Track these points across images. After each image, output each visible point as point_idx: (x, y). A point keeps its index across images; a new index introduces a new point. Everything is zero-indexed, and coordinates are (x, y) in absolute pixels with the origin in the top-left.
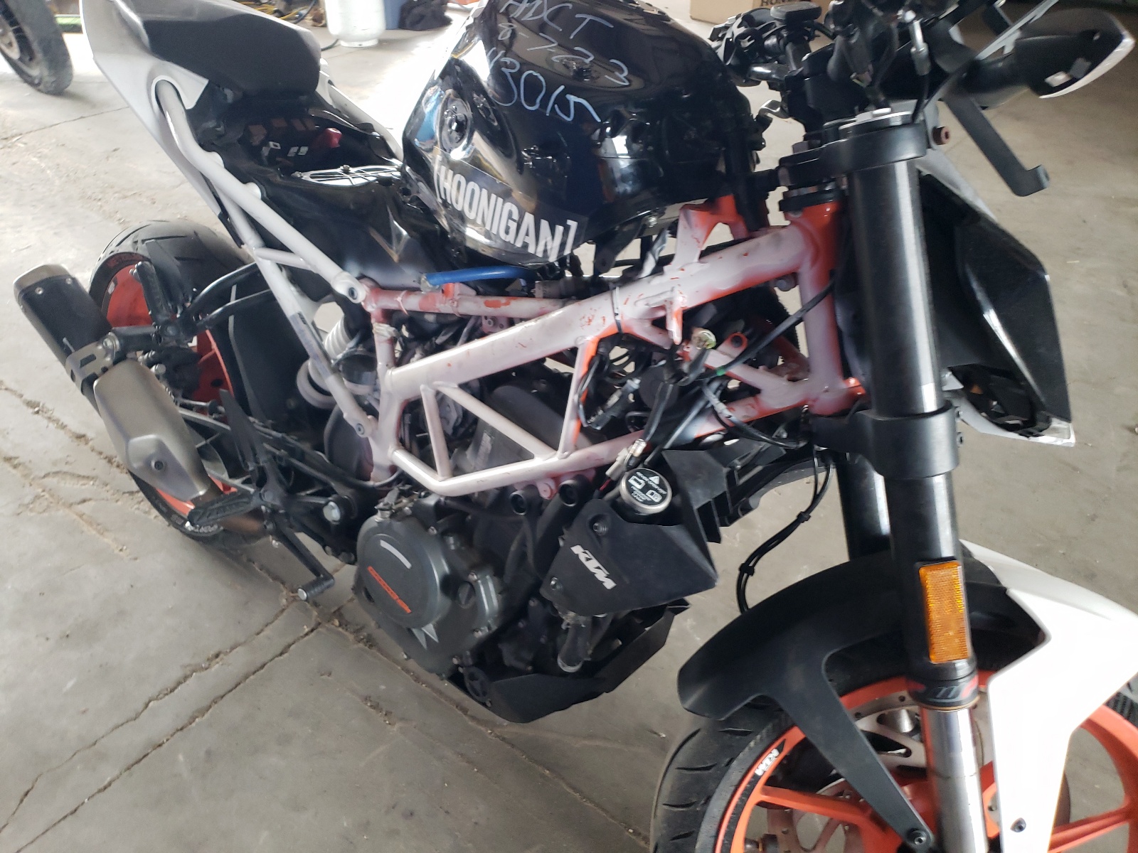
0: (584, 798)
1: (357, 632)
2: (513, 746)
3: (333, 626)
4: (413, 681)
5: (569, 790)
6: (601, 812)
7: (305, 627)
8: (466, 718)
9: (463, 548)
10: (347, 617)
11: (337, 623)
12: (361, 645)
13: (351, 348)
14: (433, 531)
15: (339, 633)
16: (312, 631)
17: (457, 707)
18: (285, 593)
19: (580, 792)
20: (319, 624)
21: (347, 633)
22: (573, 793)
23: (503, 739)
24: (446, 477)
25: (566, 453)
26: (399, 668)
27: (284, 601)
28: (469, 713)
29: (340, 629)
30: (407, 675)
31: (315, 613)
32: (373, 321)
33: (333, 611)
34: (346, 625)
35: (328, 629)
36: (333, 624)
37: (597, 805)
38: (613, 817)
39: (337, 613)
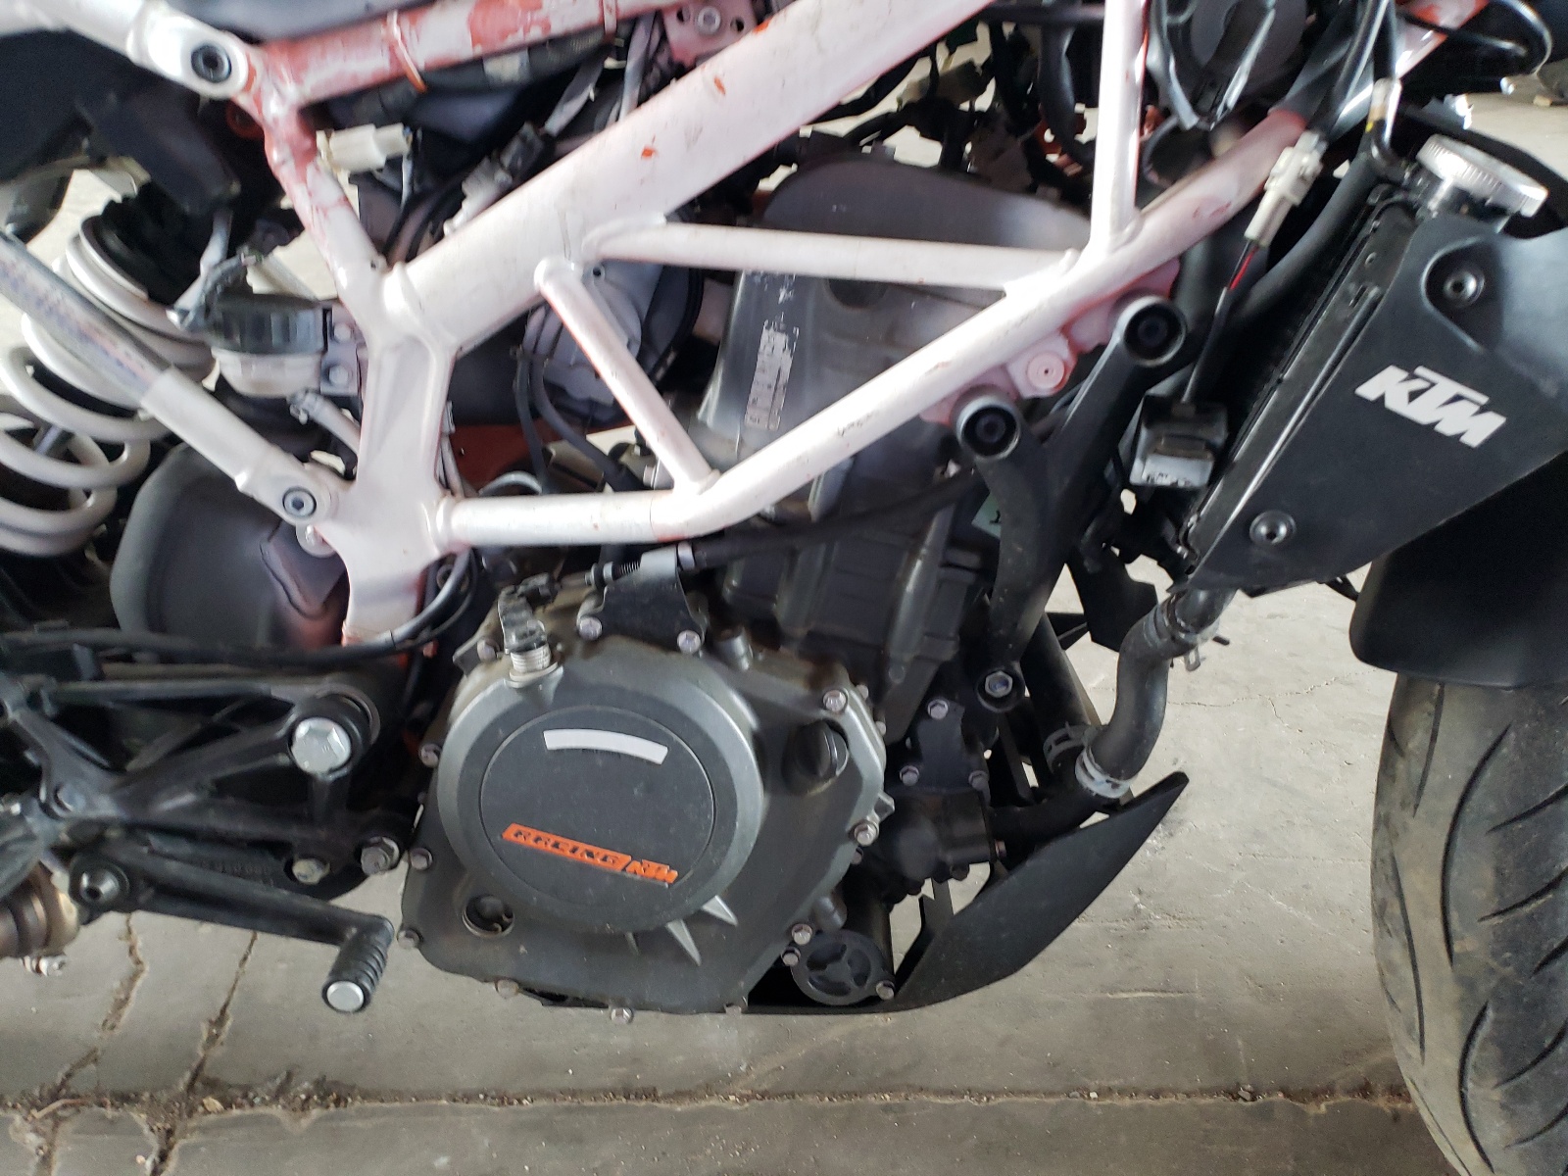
0: (981, 1095)
1: (280, 1093)
2: (792, 1095)
3: (212, 1117)
4: (496, 1109)
5: (949, 1101)
6: (1027, 1099)
7: (140, 1159)
8: (662, 1105)
9: (761, 657)
10: (231, 1076)
11: (212, 1103)
12: (315, 1112)
13: (216, 266)
14: (689, 641)
15: (237, 1123)
16: (163, 1157)
17: (627, 1098)
18: (18, 1119)
19: (970, 1091)
20: (170, 1133)
21: (261, 1110)
22: (958, 1101)
23: (764, 1095)
24: (704, 483)
25: (1128, 230)
26: (444, 1102)
27: (32, 1140)
28: (660, 1093)
29: (235, 1112)
30: (472, 1105)
31: (140, 1118)
32: (275, 155)
33: (182, 1087)
34: (245, 1096)
35: (204, 1130)
36: (207, 1112)
37: (1012, 1092)
38: (1050, 1094)
39: (198, 1085)
